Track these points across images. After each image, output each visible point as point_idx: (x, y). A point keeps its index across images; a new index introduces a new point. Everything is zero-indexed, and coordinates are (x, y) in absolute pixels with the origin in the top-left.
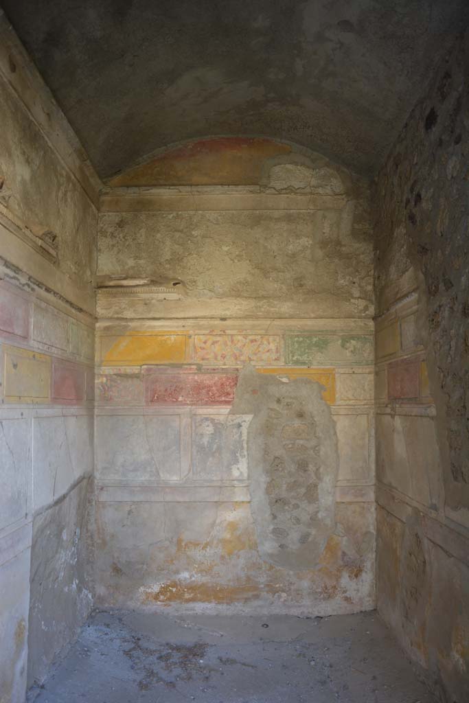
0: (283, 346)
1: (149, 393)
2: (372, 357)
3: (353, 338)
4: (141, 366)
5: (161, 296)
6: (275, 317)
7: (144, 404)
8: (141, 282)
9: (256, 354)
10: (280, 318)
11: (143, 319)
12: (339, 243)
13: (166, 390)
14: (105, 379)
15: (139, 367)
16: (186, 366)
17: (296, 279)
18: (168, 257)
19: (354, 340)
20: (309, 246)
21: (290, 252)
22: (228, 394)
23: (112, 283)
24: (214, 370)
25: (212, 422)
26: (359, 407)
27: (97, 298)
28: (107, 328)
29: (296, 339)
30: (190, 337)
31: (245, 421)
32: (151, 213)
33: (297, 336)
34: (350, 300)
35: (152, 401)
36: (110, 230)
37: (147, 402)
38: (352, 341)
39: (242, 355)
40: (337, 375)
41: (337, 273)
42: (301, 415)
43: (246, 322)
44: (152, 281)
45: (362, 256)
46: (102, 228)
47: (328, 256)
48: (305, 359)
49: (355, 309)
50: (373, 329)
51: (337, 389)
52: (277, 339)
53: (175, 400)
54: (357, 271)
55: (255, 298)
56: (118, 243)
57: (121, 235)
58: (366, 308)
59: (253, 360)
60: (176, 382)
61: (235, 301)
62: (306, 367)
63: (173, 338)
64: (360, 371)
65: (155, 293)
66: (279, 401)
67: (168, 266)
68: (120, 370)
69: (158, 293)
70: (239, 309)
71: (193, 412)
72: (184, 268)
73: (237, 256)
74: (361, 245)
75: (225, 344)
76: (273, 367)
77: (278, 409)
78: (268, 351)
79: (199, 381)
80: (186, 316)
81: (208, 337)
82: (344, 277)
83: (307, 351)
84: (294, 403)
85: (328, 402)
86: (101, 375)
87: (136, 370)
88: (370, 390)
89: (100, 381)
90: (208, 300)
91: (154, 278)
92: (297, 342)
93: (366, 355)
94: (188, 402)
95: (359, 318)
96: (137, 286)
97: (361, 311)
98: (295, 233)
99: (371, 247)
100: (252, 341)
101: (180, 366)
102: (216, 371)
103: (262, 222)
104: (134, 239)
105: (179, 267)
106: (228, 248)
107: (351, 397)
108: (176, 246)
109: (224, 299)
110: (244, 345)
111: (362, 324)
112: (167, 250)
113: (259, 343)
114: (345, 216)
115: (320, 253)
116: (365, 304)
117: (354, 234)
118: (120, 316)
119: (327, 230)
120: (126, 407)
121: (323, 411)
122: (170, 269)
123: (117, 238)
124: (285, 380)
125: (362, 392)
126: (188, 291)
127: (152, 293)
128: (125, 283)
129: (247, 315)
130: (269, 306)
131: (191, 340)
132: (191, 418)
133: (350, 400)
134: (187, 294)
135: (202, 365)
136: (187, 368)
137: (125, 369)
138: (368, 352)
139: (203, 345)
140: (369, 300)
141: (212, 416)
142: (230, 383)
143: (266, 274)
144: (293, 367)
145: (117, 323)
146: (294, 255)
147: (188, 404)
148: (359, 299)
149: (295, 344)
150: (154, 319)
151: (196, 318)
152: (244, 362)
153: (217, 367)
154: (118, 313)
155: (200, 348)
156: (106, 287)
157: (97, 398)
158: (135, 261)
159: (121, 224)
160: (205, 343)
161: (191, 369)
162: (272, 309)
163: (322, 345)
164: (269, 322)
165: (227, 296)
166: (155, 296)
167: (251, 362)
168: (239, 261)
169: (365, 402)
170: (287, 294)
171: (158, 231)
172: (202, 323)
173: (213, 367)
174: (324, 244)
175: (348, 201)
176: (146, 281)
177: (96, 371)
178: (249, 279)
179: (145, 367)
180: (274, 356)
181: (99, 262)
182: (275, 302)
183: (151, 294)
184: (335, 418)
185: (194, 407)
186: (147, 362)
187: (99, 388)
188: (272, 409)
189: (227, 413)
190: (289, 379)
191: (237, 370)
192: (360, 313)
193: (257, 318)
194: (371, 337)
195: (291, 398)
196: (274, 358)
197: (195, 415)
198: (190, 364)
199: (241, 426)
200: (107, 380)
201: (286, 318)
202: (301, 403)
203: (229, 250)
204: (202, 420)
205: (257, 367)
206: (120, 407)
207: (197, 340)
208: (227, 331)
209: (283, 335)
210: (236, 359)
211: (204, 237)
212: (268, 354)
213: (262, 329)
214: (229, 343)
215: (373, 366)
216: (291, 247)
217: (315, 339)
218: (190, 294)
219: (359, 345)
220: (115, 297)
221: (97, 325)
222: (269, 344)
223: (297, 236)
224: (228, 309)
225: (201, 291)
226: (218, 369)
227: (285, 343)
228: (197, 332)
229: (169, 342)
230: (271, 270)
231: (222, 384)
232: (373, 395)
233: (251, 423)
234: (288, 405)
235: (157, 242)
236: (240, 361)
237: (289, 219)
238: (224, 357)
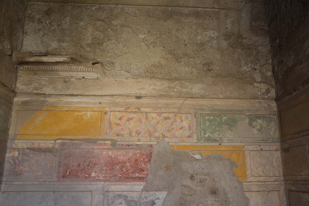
0: (195, 124)
1: (62, 169)
2: (277, 135)
3: (258, 117)
4: (55, 141)
5: (80, 75)
6: (187, 97)
7: (56, 179)
8: (61, 59)
9: (169, 131)
10: (192, 98)
11: (62, 95)
12: (240, 36)
13: (79, 165)
14: (16, 153)
15: (53, 142)
16: (100, 142)
17: (204, 65)
18: (89, 42)
19: (259, 119)
20: (215, 37)
21: (199, 42)
22: (142, 170)
23: (32, 59)
24: (129, 145)
25: (124, 200)
26: (269, 183)
27: (19, 74)
28: (24, 103)
29: (207, 117)
30: (106, 113)
31: (158, 198)
32: (76, 4)
33: (208, 115)
34: (253, 84)
35: (64, 177)
36: (38, 17)
37: (58, 178)
38: (259, 121)
39: (156, 131)
40: (246, 153)
41: (240, 60)
42: (214, 192)
43: (161, 101)
44: (72, 59)
45: (260, 48)
46: (30, 14)
47: (231, 46)
48: (217, 136)
49: (258, 91)
50: (276, 109)
51: (248, 165)
52: (190, 117)
53: (87, 176)
54: (258, 60)
55: (168, 80)
56: (44, 27)
57: (48, 22)
58: (268, 91)
59: (167, 137)
60: (89, 158)
61: (150, 81)
62: (217, 144)
63: (89, 114)
64: (267, 148)
65: (75, 71)
66: (192, 178)
67: (88, 49)
68: (33, 144)
69: (77, 71)
70: (153, 89)
71: (106, 189)
72: (103, 51)
73: (152, 43)
74: (259, 39)
75: (140, 121)
76: (186, 144)
77: (192, 186)
78: (181, 128)
79: (113, 157)
80: (103, 94)
81: (123, 114)
82: (246, 64)
83: (218, 128)
84: (207, 180)
85: (240, 179)
86: (13, 149)
87: (50, 144)
88: (279, 166)
89: (12, 154)
90: (124, 80)
91: (74, 57)
92: (209, 120)
93: (272, 133)
94: (101, 178)
95: (263, 100)
96: (57, 63)
97: (263, 94)
98: (202, 26)
99: (267, 40)
100: (166, 119)
101: (94, 142)
102: (130, 147)
103: (174, 16)
104: (59, 25)
105: (99, 51)
106: (144, 36)
107: (261, 174)
108: (97, 33)
109: (140, 80)
110: (158, 123)
111: (266, 105)
112: (88, 36)
113: (172, 120)
114: (244, 15)
115: (224, 44)
116: (266, 87)
117: (253, 29)
118: (39, 92)
119: (229, 26)
120: (35, 183)
121: (236, 188)
122: (90, 52)
123: (44, 24)
124: (197, 157)
125: (272, 168)
126: (106, 71)
127: (72, 71)
128: (45, 59)
129: (161, 95)
130: (181, 86)
131: (107, 116)
132: (103, 194)
133: (260, 176)
134: (105, 73)
135: (116, 141)
136: (101, 143)
137: (39, 144)
138: (274, 131)
139: (119, 122)
140: (270, 84)
141: (125, 193)
142: (144, 159)
143: (178, 59)
144: (205, 144)
145: (35, 98)
146: (202, 44)
147: (100, 180)
148: (262, 84)
149: (206, 122)
150: (72, 95)
151: (113, 96)
152: (158, 138)
153: (131, 143)
154: (36, 89)
155: (115, 124)
156: (27, 63)
157: (5, 173)
158: (58, 44)
159: (48, 13)
160: (120, 119)
161: (105, 144)
162: (184, 90)
163: (232, 123)
164: (181, 102)
165: (143, 77)
166: (74, 74)
167: (165, 139)
168: (153, 47)
169: (275, 178)
170: (197, 77)
171: (82, 20)
172: (117, 100)
173: (127, 143)
174: (227, 36)
175: (246, 3)
176: (66, 59)
177: (9, 145)
178: (163, 62)
179: (60, 141)
180: (187, 133)
181: (24, 43)
182: (187, 84)
183: (71, 73)
184: (247, 195)
185: (107, 183)
186: (63, 137)
187: (9, 162)
188: (185, 186)
189: (140, 190)
190: (202, 156)
191: (151, 146)
192: (263, 95)
193: (171, 97)
194: (275, 117)
195: (204, 174)
196: (187, 135)
197: (107, 191)
198: (104, 140)
199: (155, 203)
200: (19, 154)
201: (197, 98)
202: (214, 180)
203: (145, 37)
204: (115, 197)
205: (171, 144)
206: (30, 183)
207: (113, 117)
208: (141, 109)
209: (195, 114)
210: (150, 135)
211: (122, 26)
212: (181, 131)
213: (174, 108)
214: (144, 120)
215: (279, 144)
216: (199, 37)
217: (224, 118)
218: (107, 74)
219: (265, 124)
220: (36, 74)
221: (16, 99)
222: (182, 121)
223: (205, 29)
224: (143, 88)
225: (118, 72)
226: (132, 145)
227: (197, 122)
228: (112, 109)
229: (85, 118)
230: (182, 56)
231: (136, 160)
232: (282, 171)
233: (164, 200)
234: (202, 182)
235: (80, 29)
236: (154, 137)
237: (197, 15)
238: (138, 133)
